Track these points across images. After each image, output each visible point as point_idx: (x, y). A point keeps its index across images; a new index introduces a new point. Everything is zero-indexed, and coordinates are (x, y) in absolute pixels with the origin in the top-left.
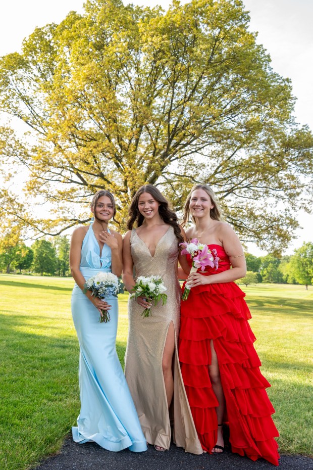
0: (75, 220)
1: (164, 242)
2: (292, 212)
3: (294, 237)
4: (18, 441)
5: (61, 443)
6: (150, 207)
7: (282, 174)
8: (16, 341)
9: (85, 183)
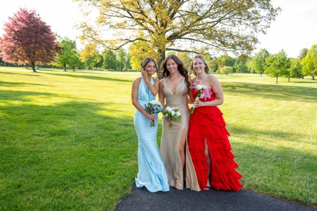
0: (128, 40)
1: (180, 87)
2: (255, 33)
3: (255, 48)
4: (109, 188)
5: (130, 188)
6: (173, 67)
7: (250, 10)
8: (101, 123)
9: (132, 17)
